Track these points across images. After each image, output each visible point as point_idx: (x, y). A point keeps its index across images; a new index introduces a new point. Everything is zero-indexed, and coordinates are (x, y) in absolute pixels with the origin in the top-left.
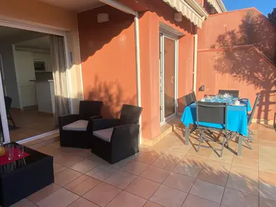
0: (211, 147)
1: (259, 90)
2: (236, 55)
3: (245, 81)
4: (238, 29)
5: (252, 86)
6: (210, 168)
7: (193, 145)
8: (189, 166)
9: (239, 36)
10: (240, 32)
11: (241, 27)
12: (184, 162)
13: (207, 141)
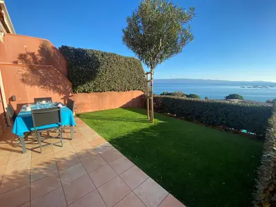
0: (49, 144)
1: (62, 97)
2: (41, 71)
3: (52, 91)
4: (37, 53)
5: (57, 94)
6: (63, 159)
7: (32, 150)
8: (44, 169)
9: (40, 58)
10: (41, 55)
11: (39, 51)
12: (36, 169)
13: (42, 141)
